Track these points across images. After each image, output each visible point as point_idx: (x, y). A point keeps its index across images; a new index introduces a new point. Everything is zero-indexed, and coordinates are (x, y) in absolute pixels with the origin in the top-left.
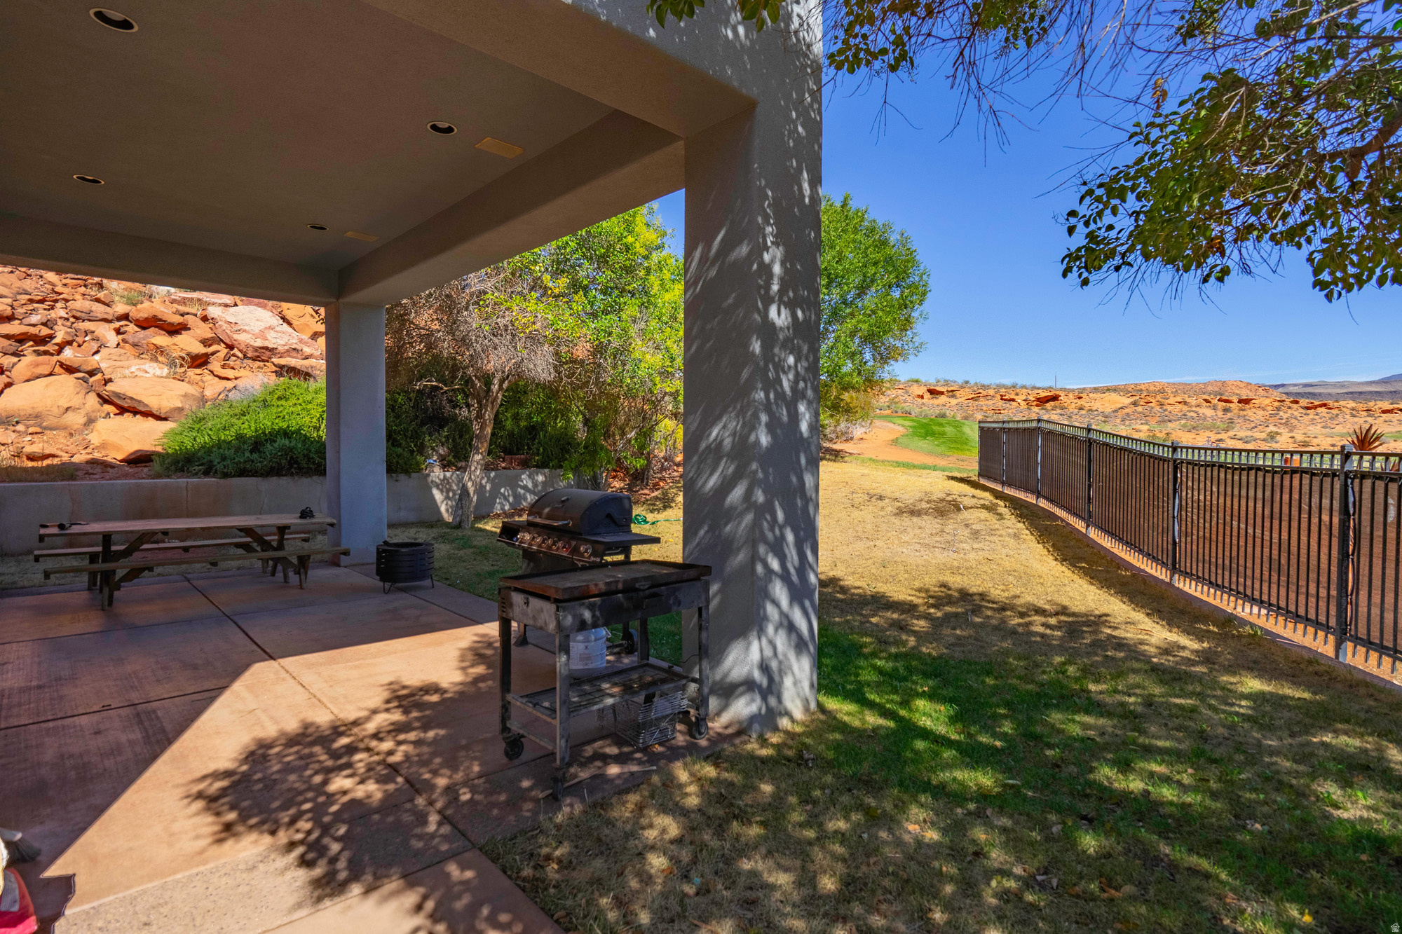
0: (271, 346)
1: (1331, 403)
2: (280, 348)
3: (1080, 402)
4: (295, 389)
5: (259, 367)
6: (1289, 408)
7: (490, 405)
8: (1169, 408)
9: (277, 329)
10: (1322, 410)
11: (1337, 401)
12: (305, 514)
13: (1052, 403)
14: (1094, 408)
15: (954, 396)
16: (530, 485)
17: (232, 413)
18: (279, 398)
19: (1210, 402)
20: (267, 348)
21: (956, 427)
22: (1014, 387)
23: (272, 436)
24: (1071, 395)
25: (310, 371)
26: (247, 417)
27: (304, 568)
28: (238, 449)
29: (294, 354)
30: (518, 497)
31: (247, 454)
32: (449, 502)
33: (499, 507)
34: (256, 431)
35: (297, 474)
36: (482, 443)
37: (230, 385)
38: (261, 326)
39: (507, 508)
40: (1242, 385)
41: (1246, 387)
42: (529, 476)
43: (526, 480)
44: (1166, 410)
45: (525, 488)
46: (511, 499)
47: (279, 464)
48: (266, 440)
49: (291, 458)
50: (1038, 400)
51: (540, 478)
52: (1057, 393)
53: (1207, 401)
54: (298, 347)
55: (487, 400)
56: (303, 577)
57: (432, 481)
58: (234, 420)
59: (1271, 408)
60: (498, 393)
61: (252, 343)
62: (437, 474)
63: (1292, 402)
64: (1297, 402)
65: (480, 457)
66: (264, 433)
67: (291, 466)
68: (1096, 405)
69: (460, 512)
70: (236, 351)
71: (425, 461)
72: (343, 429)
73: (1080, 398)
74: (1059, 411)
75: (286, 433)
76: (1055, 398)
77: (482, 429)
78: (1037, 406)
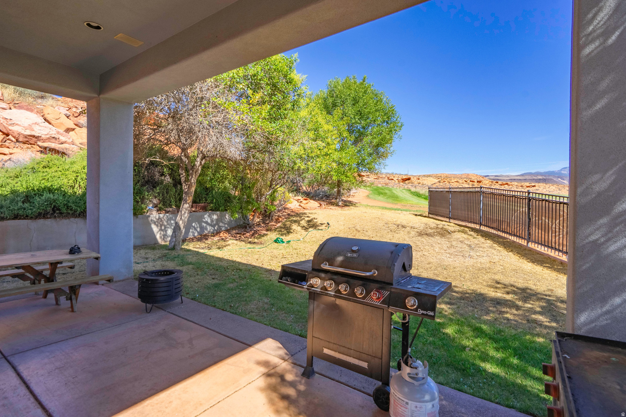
0: (37, 135)
1: (509, 183)
2: (43, 136)
3: (419, 181)
4: (56, 161)
5: (27, 148)
6: (495, 185)
7: (194, 174)
8: (452, 184)
9: (41, 125)
10: (506, 185)
11: (511, 182)
12: (74, 250)
13: (408, 181)
14: (424, 183)
15: (368, 177)
16: (209, 221)
17: (7, 176)
18: (44, 167)
19: (467, 182)
20: (34, 136)
21: (390, 190)
22: (393, 174)
23: (39, 192)
24: (415, 178)
25: (65, 151)
26: (20, 178)
27: (75, 295)
28: (12, 201)
29: (53, 140)
30: (202, 228)
31: (20, 204)
32: (162, 233)
33: (191, 234)
34: (27, 188)
35: (59, 217)
36: (189, 197)
37: (6, 158)
38: (30, 122)
39: (196, 234)
40: (475, 175)
41: (476, 176)
42: (209, 216)
43: (207, 218)
44: (451, 185)
45: (206, 223)
46: (198, 229)
47: (46, 211)
48: (35, 194)
49: (54, 206)
50: (403, 179)
51: (215, 217)
52: (410, 177)
53: (466, 181)
54: (56, 136)
55: (193, 171)
56: (74, 302)
57: (152, 220)
58: (9, 180)
59: (488, 185)
60: (199, 167)
61: (23, 132)
62: (154, 215)
63: (495, 182)
64: (497, 182)
65: (188, 205)
66: (33, 190)
67: (54, 211)
68: (425, 182)
69: (174, 240)
70: (10, 137)
71: (146, 207)
72: (102, 187)
73: (419, 179)
74: (411, 184)
75: (50, 190)
76: (409, 179)
77: (189, 188)
78: (402, 182)
